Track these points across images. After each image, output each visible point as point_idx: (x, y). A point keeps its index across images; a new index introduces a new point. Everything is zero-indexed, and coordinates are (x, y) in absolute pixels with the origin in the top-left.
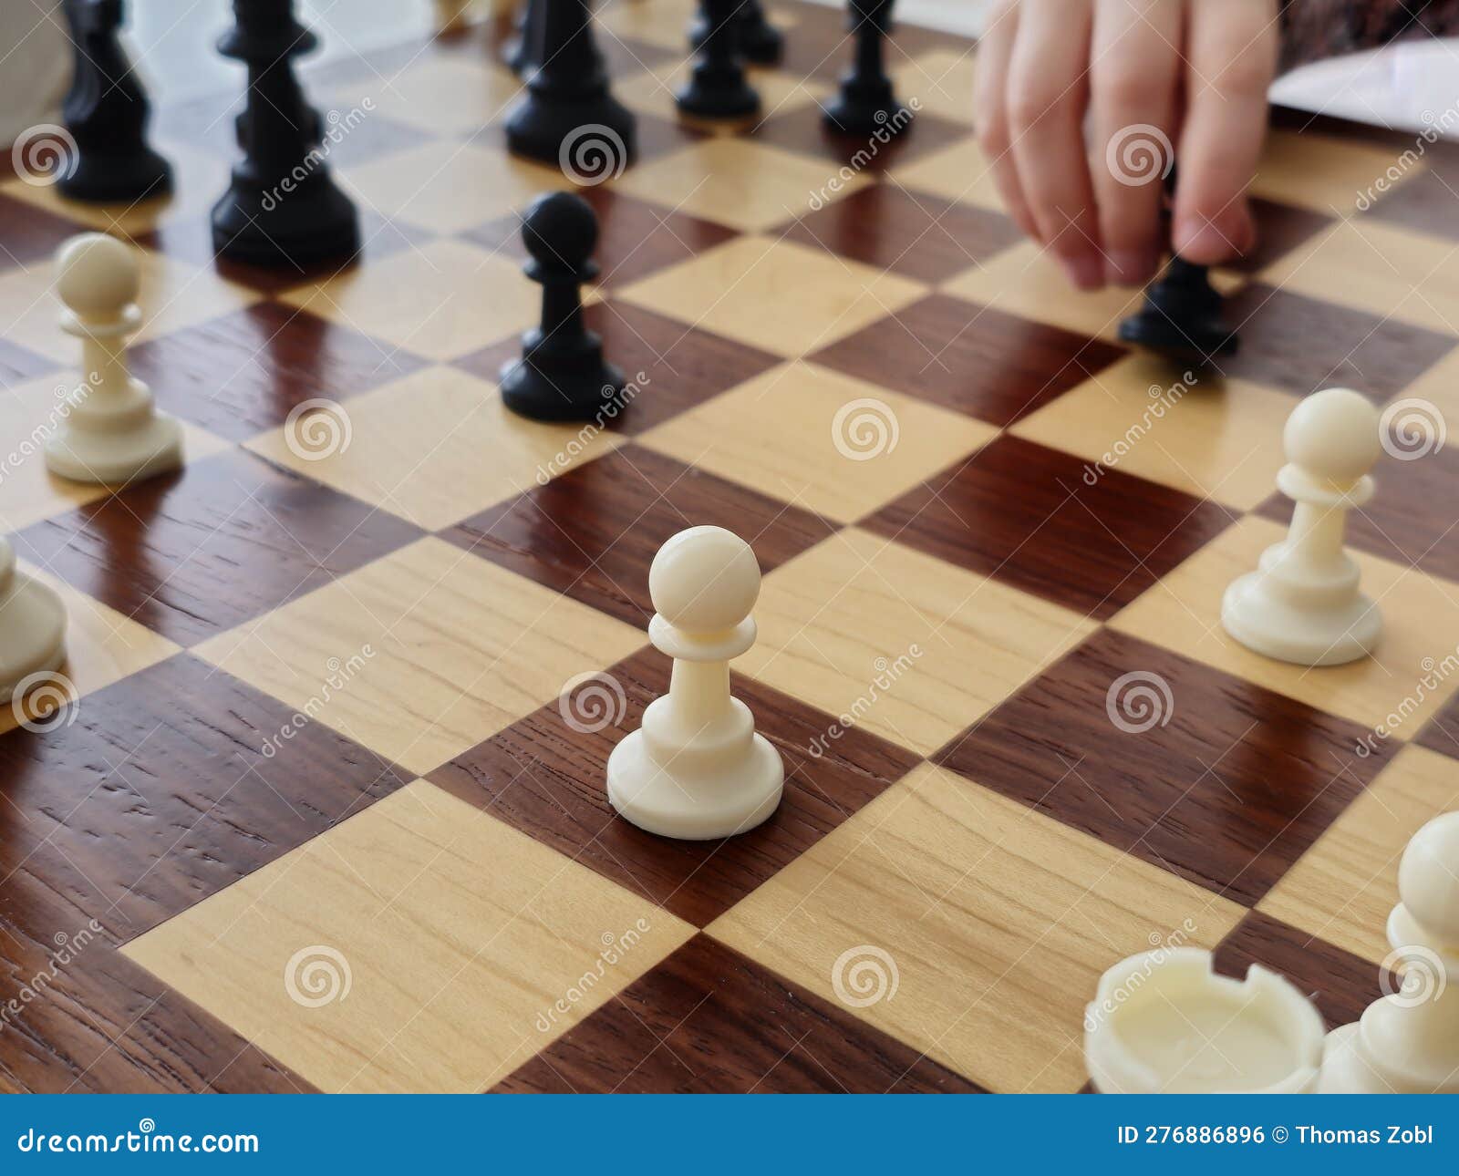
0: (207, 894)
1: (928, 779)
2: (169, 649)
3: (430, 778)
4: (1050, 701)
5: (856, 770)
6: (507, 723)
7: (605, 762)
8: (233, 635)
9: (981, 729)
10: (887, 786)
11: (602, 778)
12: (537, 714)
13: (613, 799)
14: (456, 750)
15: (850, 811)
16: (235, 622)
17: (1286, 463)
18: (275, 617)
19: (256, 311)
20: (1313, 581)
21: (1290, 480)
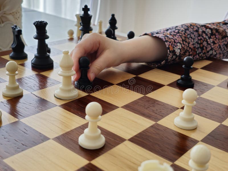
0: (17, 153)
1: (127, 143)
2: (17, 120)
3: (53, 139)
4: (147, 133)
5: (116, 141)
6: (65, 132)
7: (78, 138)
8: (27, 118)
9: (136, 136)
10: (121, 143)
11: (78, 140)
12: (70, 131)
13: (79, 143)
14: (57, 135)
15: (114, 147)
16: (27, 117)
17: (183, 99)
18: (33, 116)
19: (37, 75)
20: (187, 117)
21: (184, 102)
